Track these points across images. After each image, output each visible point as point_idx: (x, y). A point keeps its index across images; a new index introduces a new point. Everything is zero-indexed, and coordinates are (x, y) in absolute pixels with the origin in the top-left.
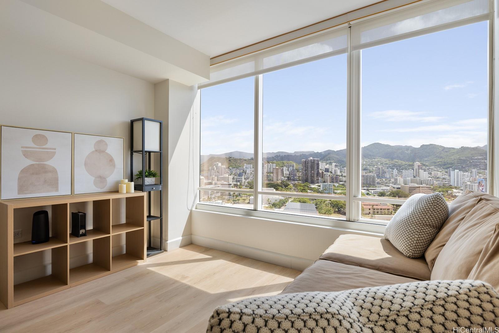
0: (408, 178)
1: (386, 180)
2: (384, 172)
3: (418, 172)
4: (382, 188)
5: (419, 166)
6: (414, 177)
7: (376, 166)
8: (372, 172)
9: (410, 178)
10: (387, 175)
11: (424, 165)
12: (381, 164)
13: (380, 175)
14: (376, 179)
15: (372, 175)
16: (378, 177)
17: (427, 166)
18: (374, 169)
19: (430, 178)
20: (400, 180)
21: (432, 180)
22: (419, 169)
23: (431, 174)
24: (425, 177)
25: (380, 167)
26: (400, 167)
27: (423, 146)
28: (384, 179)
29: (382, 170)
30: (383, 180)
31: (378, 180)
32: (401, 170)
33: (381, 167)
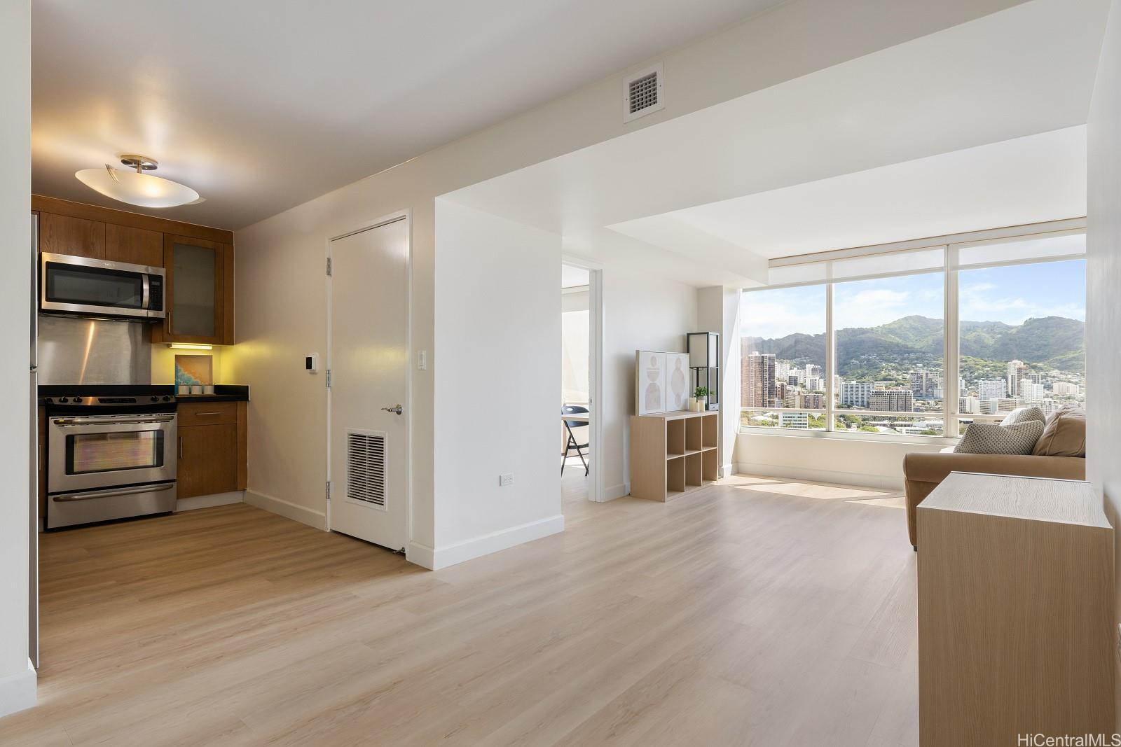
0: (991, 399)
1: (937, 404)
2: (933, 385)
3: (1019, 385)
4: (926, 422)
5: (1020, 370)
6: (1008, 396)
7: (912, 371)
8: (903, 385)
9: (996, 399)
10: (940, 392)
11: (1034, 367)
12: (924, 366)
13: (923, 391)
14: (913, 401)
15: (903, 391)
16: (918, 394)
17: (1041, 369)
18: (908, 377)
19: (1050, 400)
20: (973, 404)
21: (1053, 404)
22: (1020, 377)
23: (1049, 387)
24: (1035, 395)
25: (923, 372)
26: (971, 373)
27: (1030, 322)
28: (932, 402)
29: (927, 381)
30: (928, 403)
31: (916, 403)
32: (976, 381)
33: (926, 372)
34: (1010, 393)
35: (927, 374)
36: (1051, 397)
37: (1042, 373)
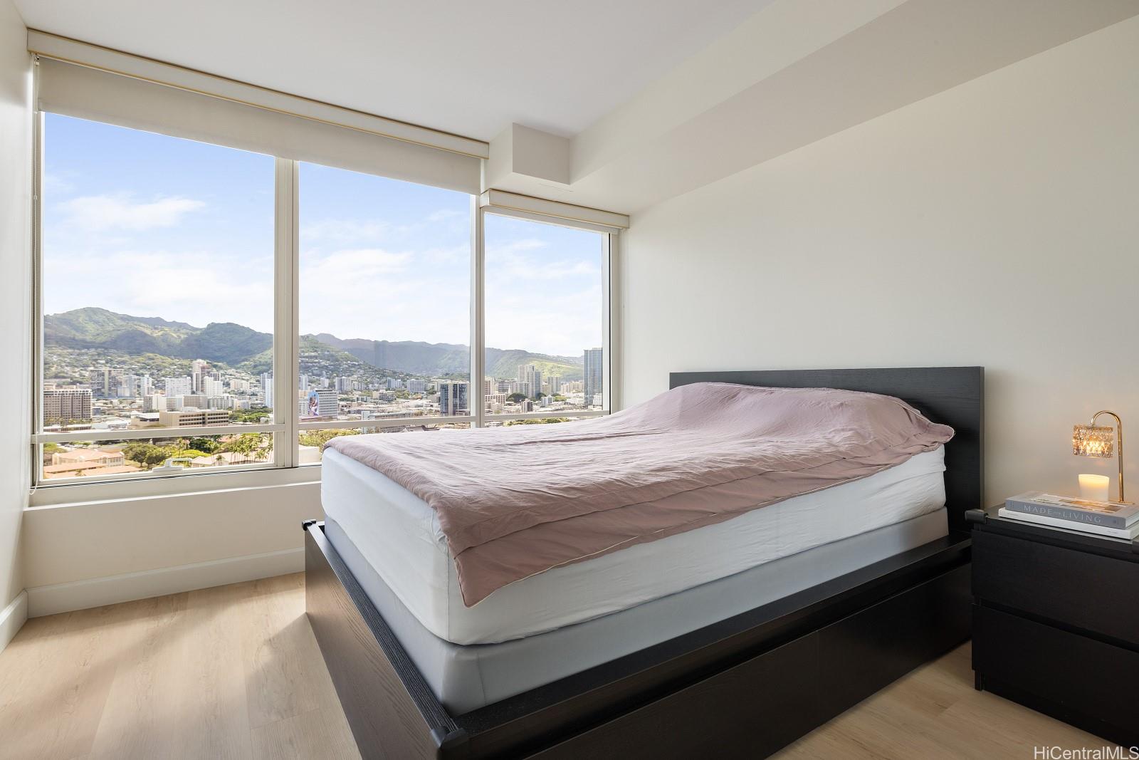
0: (177, 396)
1: (121, 403)
2: (116, 383)
3: (202, 381)
4: (108, 423)
5: (203, 368)
6: (193, 393)
7: (92, 368)
8: (81, 383)
9: (182, 396)
10: (125, 391)
11: (215, 366)
12: (107, 363)
13: (106, 390)
14: (93, 401)
15: (79, 390)
16: (99, 394)
17: (221, 368)
18: (87, 374)
19: (228, 395)
20: (159, 401)
21: (230, 399)
22: (203, 375)
23: (227, 385)
24: (216, 391)
25: (105, 369)
26: (159, 370)
27: (213, 327)
28: (115, 401)
29: (109, 378)
30: (111, 403)
31: (96, 404)
32: (163, 378)
33: (108, 369)
34: (195, 390)
35: (110, 371)
36: (229, 393)
37: (222, 372)
